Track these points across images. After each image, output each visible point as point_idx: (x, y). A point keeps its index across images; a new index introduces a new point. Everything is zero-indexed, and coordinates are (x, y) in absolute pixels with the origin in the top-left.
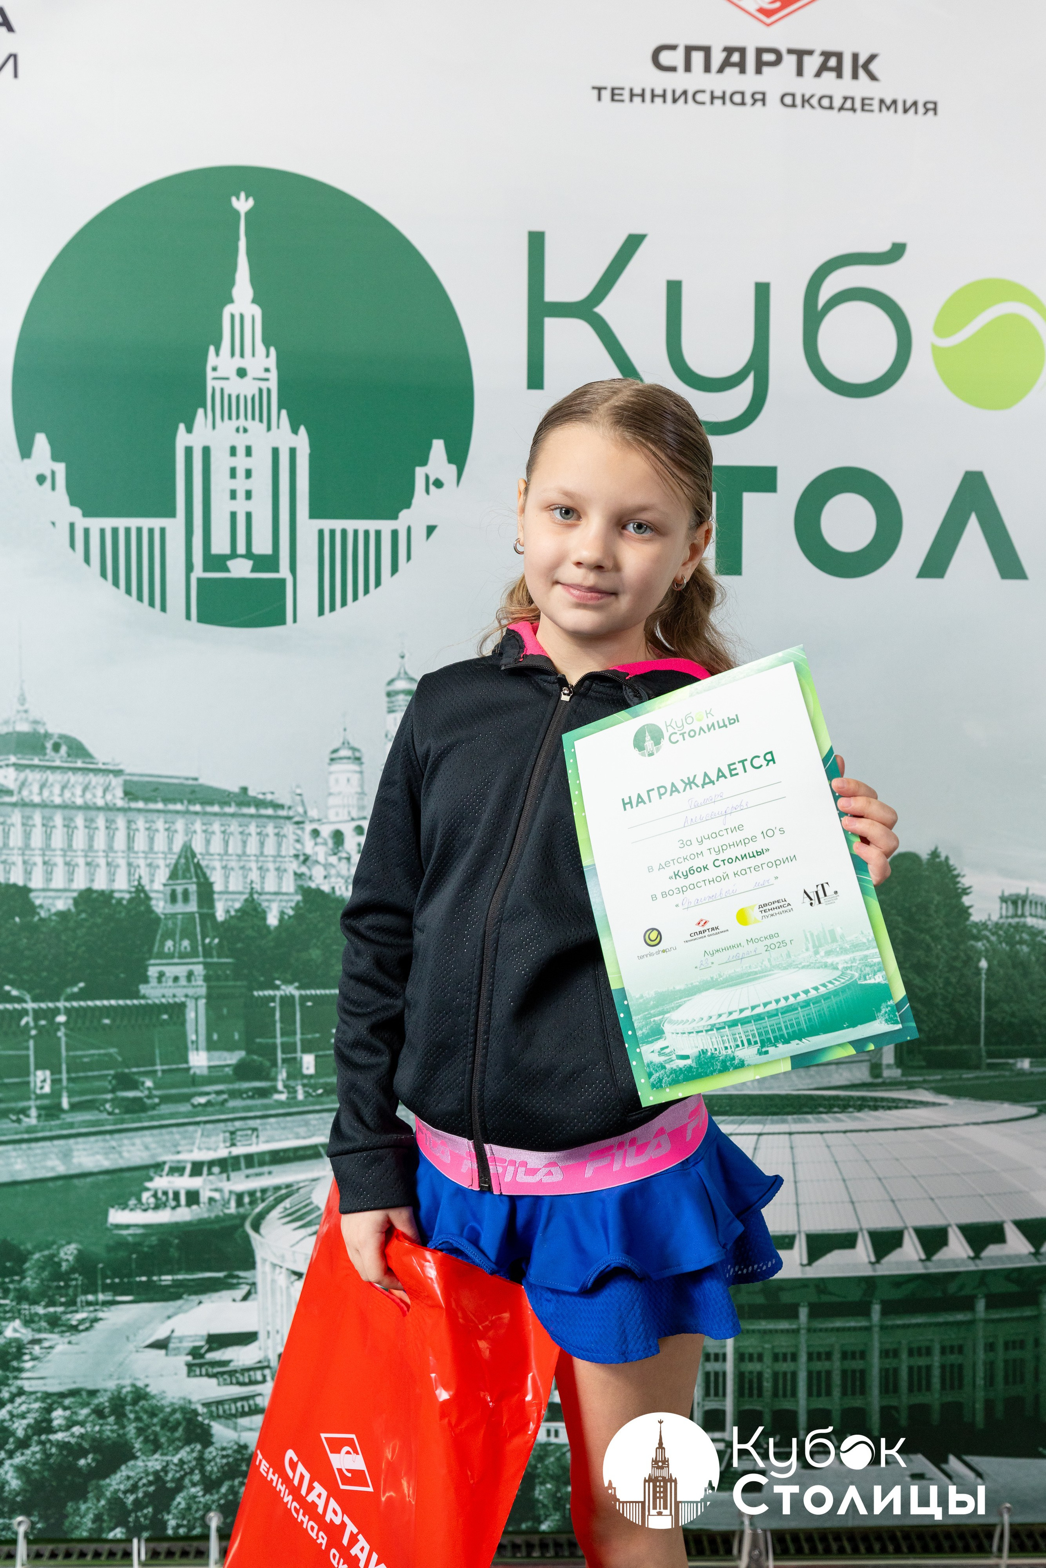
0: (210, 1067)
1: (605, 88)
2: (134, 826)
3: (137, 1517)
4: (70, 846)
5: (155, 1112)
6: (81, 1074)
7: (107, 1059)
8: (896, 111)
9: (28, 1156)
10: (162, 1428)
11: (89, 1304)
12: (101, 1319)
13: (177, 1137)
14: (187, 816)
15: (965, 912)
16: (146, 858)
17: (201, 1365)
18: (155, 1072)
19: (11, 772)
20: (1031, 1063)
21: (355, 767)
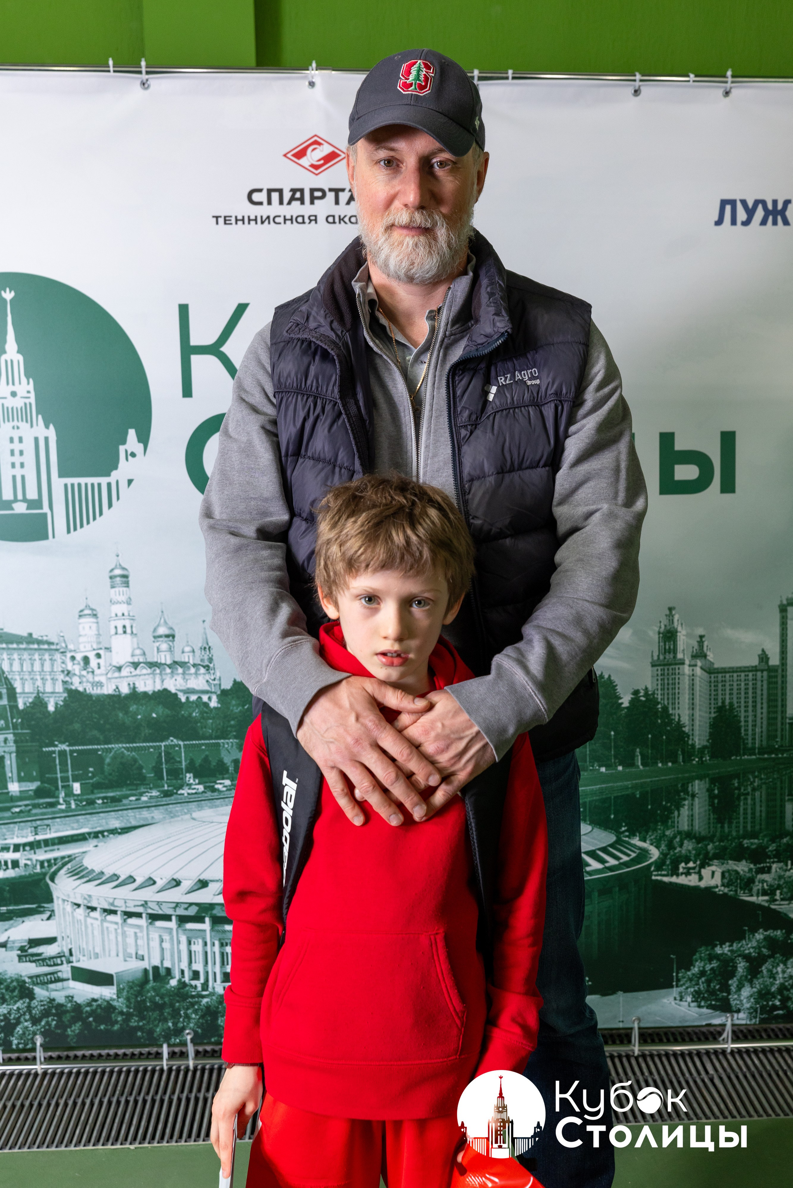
0: (21, 792)
1: (220, 217)
10: (6, 990)
13: (4, 830)
17: (26, 956)
21: (94, 620)
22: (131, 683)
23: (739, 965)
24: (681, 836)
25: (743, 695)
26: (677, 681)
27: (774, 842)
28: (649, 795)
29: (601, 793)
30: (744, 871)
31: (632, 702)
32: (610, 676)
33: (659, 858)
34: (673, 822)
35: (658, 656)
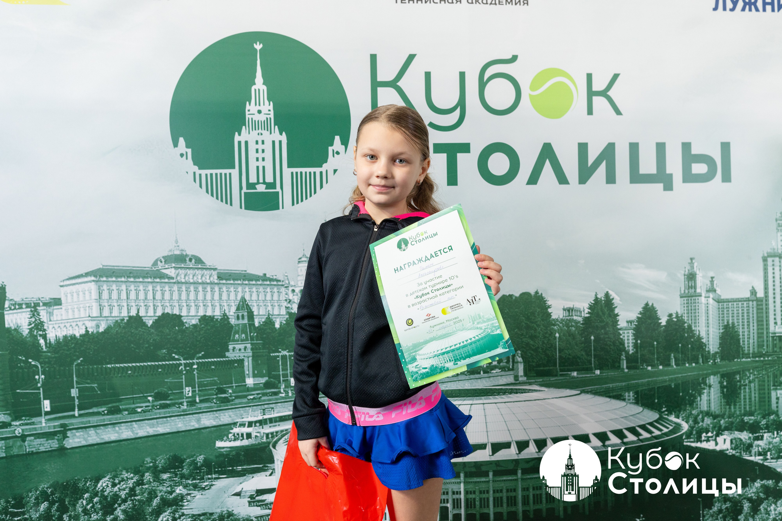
0: (254, 384)
2: (222, 290)
4: (197, 298)
5: (233, 402)
6: (204, 388)
7: (213, 382)
8: (512, 4)
9: (183, 421)
11: (209, 479)
12: (214, 485)
13: (242, 412)
14: (243, 286)
15: (549, 315)
16: (227, 302)
17: (254, 502)
18: (233, 386)
19: (173, 269)
20: (577, 373)
23: (744, 505)
24: (703, 415)
25: (740, 317)
26: (697, 307)
27: (764, 418)
28: (681, 386)
29: (648, 384)
30: (746, 439)
31: (668, 322)
32: (653, 304)
33: (688, 430)
34: (697, 405)
35: (685, 291)
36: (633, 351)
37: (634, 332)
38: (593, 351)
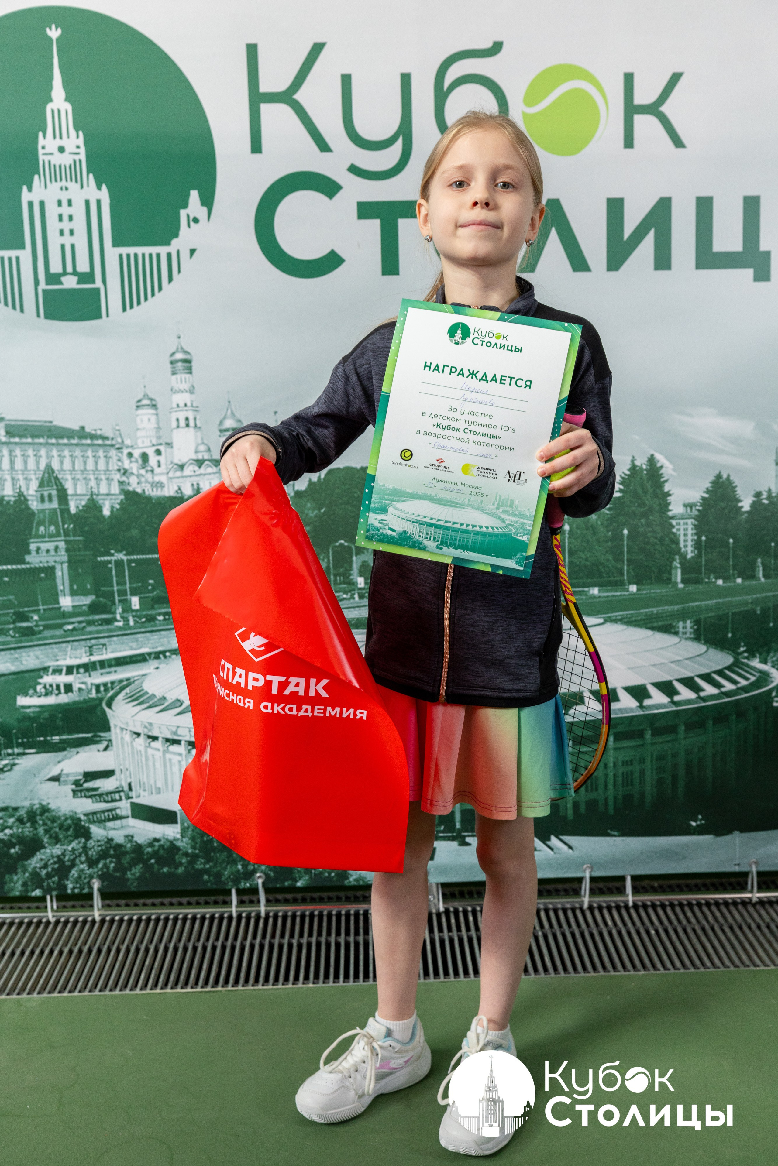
0: (73, 607)
2: (14, 454)
3: (49, 884)
5: (41, 636)
7: (8, 603)
10: (60, 829)
11: (9, 755)
12: (17, 764)
13: (56, 650)
14: (47, 446)
16: (23, 474)
17: (81, 791)
18: (39, 610)
20: (599, 590)
21: (152, 411)
22: (195, 484)
28: (771, 611)
29: (717, 608)
31: (754, 505)
32: (729, 476)
36: (693, 555)
37: (696, 523)
38: (625, 554)
